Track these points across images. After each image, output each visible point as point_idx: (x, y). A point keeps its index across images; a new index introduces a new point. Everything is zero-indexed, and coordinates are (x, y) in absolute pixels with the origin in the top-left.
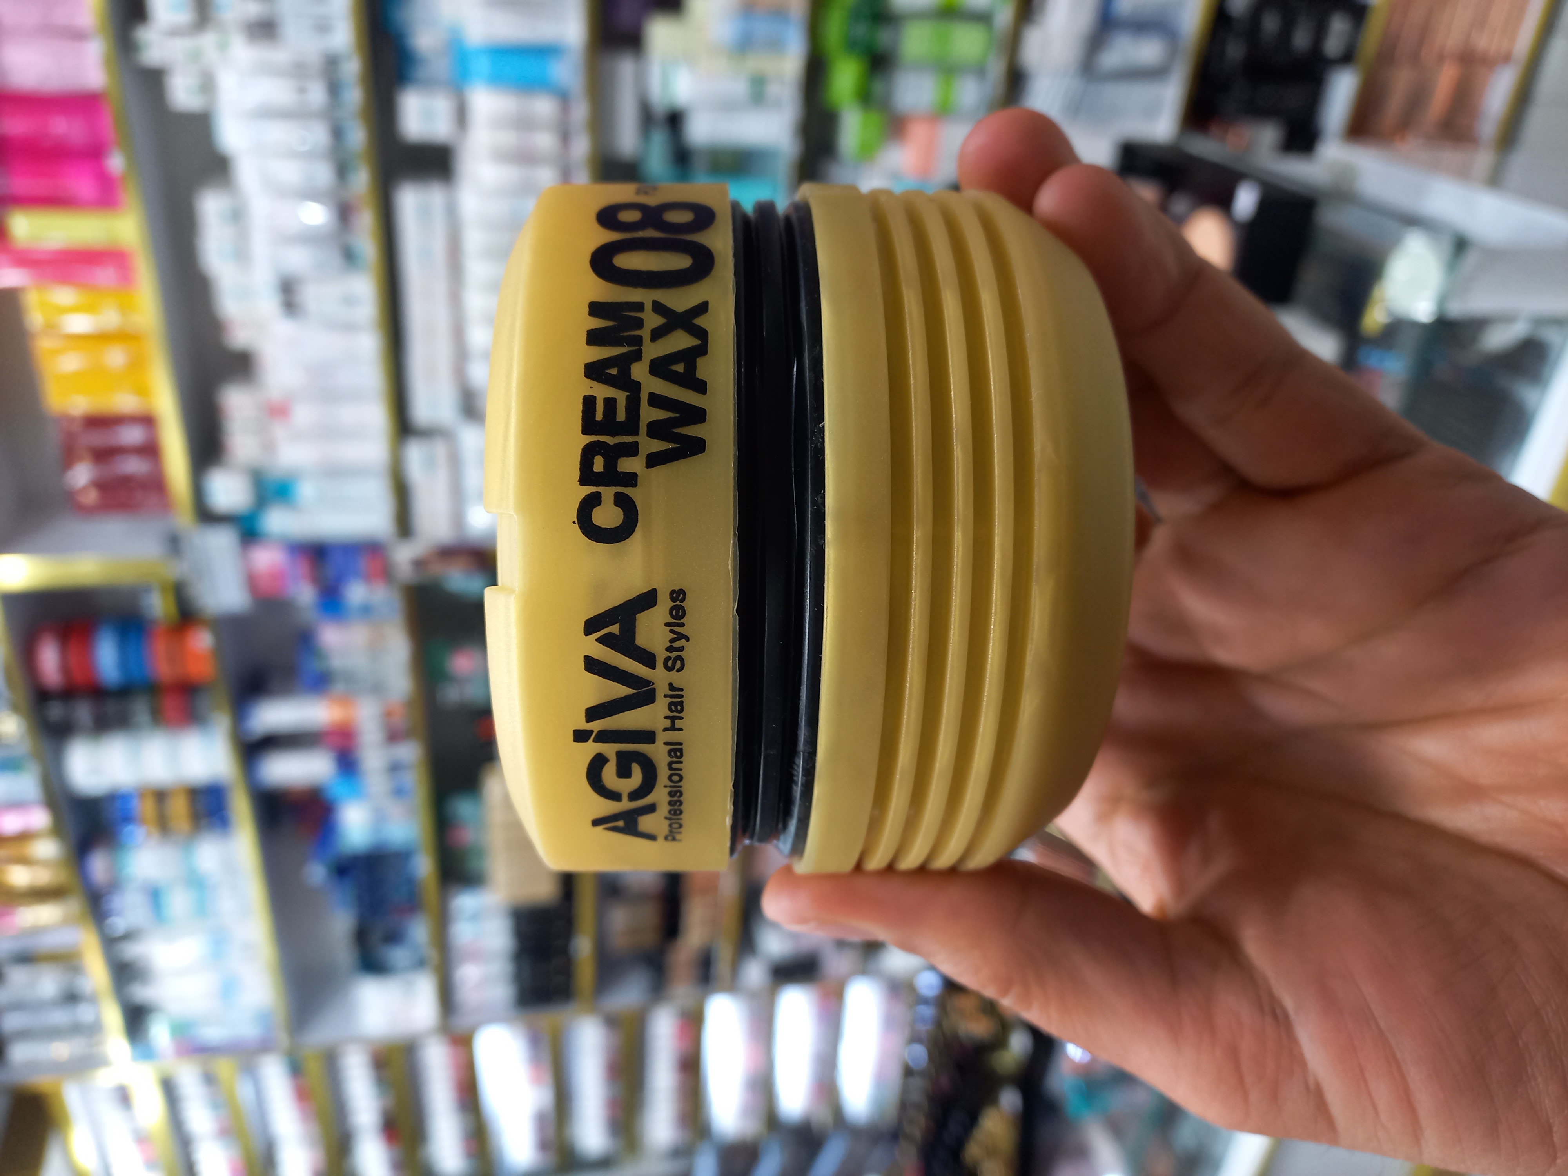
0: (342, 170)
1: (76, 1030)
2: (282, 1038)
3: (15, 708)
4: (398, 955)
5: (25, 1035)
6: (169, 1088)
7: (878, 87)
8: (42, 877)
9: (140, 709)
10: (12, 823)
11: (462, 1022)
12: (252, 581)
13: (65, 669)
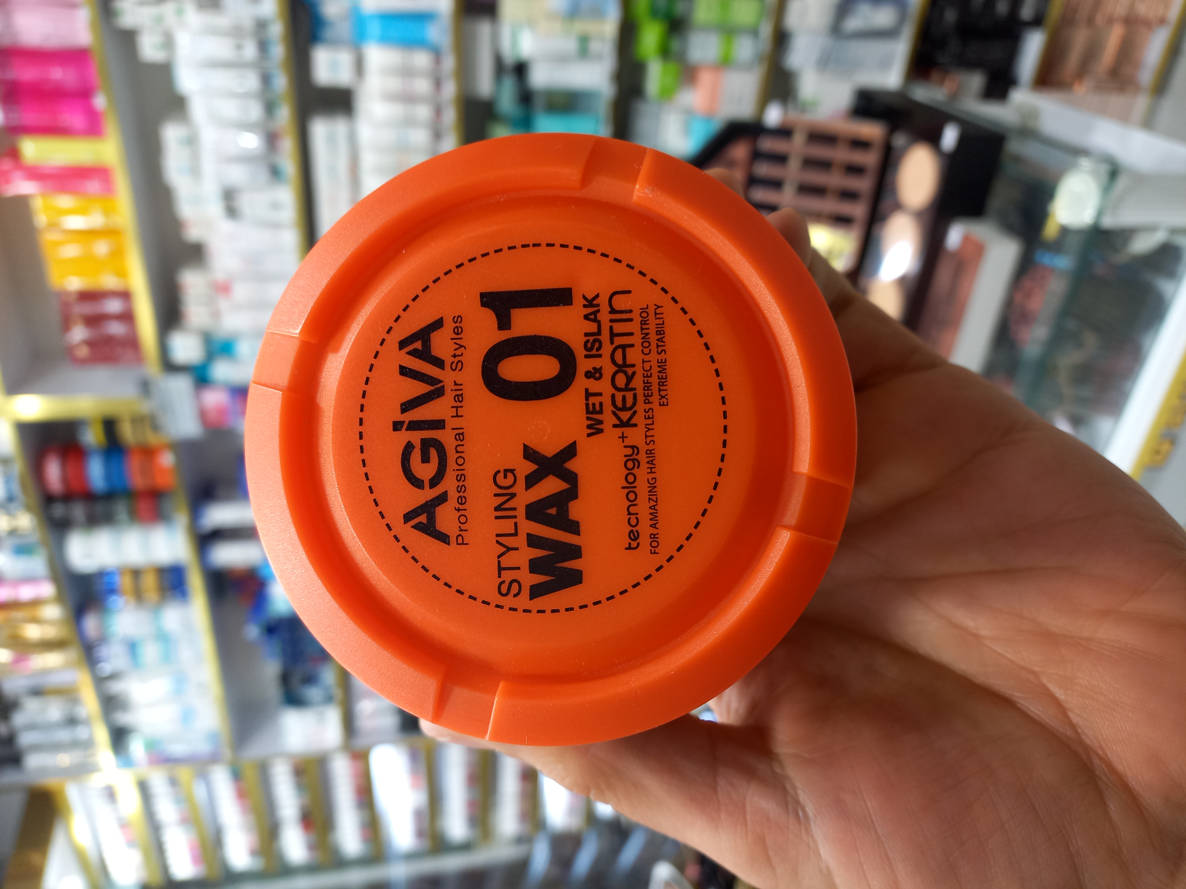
0: (270, 108)
1: (75, 745)
2: (226, 753)
3: (28, 508)
4: (313, 693)
5: (38, 748)
6: (144, 788)
7: (675, 45)
8: (50, 632)
9: (121, 509)
10: (26, 593)
11: (360, 742)
12: (203, 415)
13: (65, 479)
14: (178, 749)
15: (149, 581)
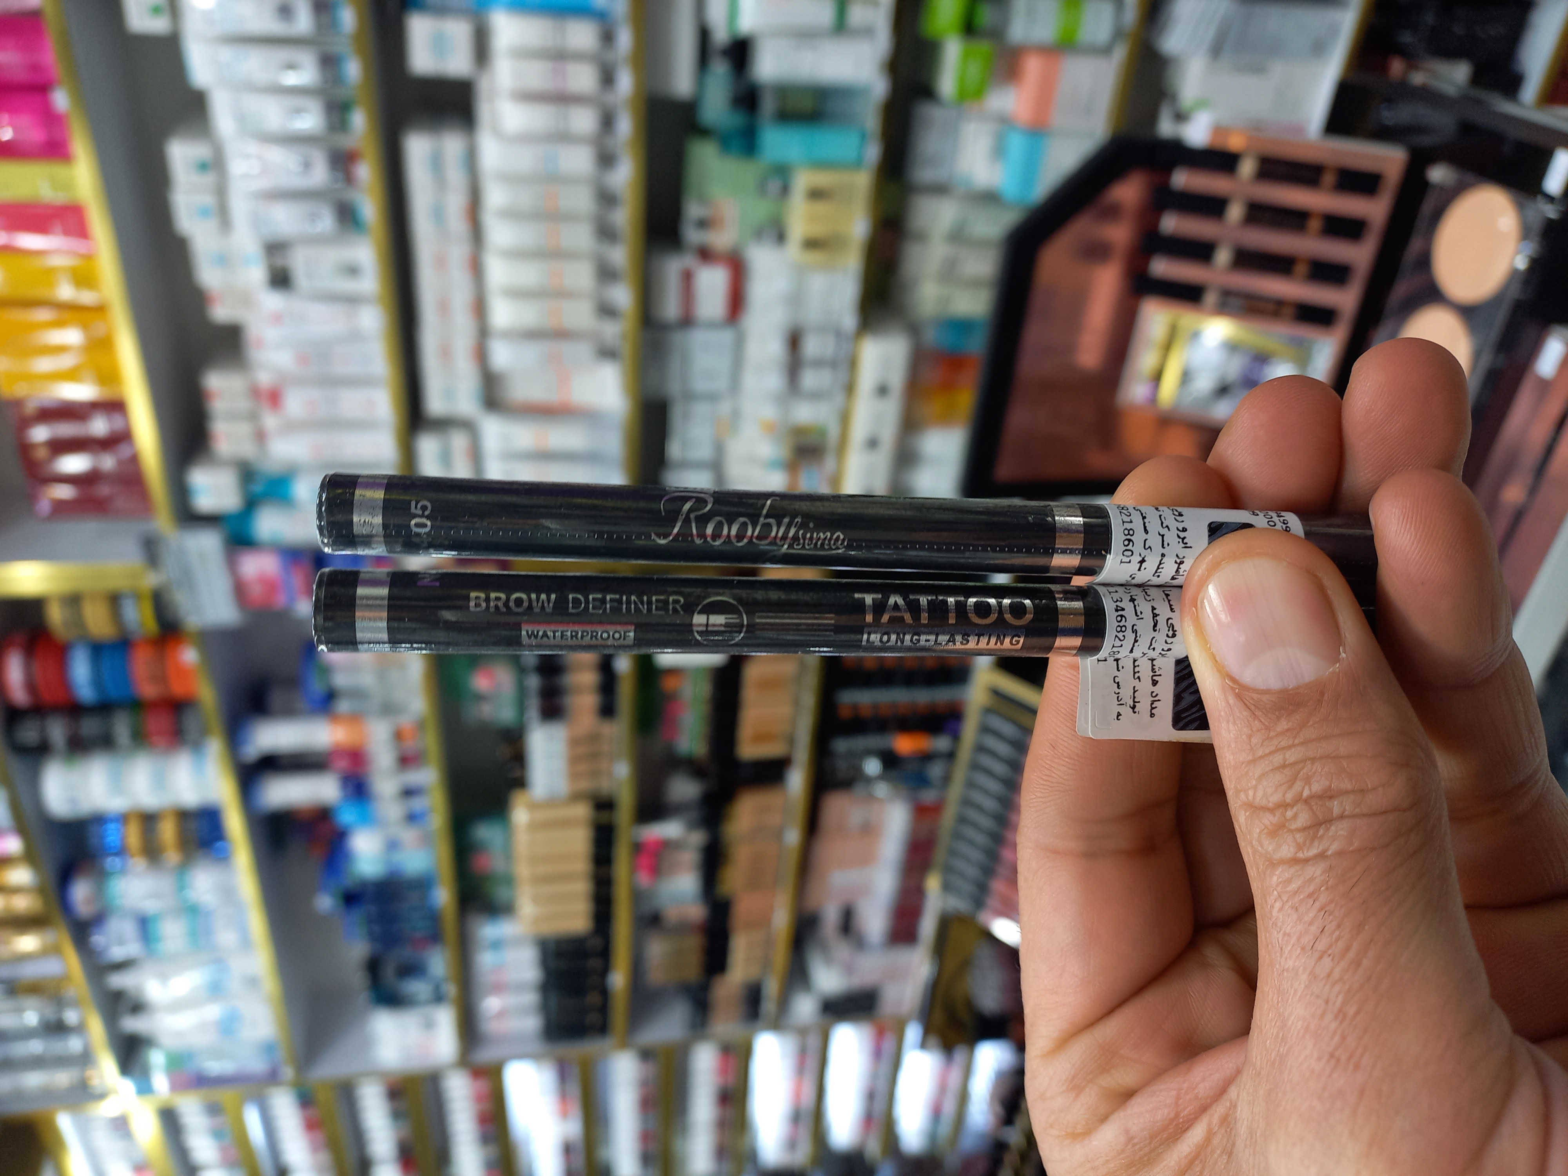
0: (337, 113)
2: (288, 1072)
4: (416, 988)
7: (986, 14)
9: (122, 727)
11: (485, 1055)
12: (240, 590)
13: (31, 686)
14: (215, 1067)
15: (168, 831)
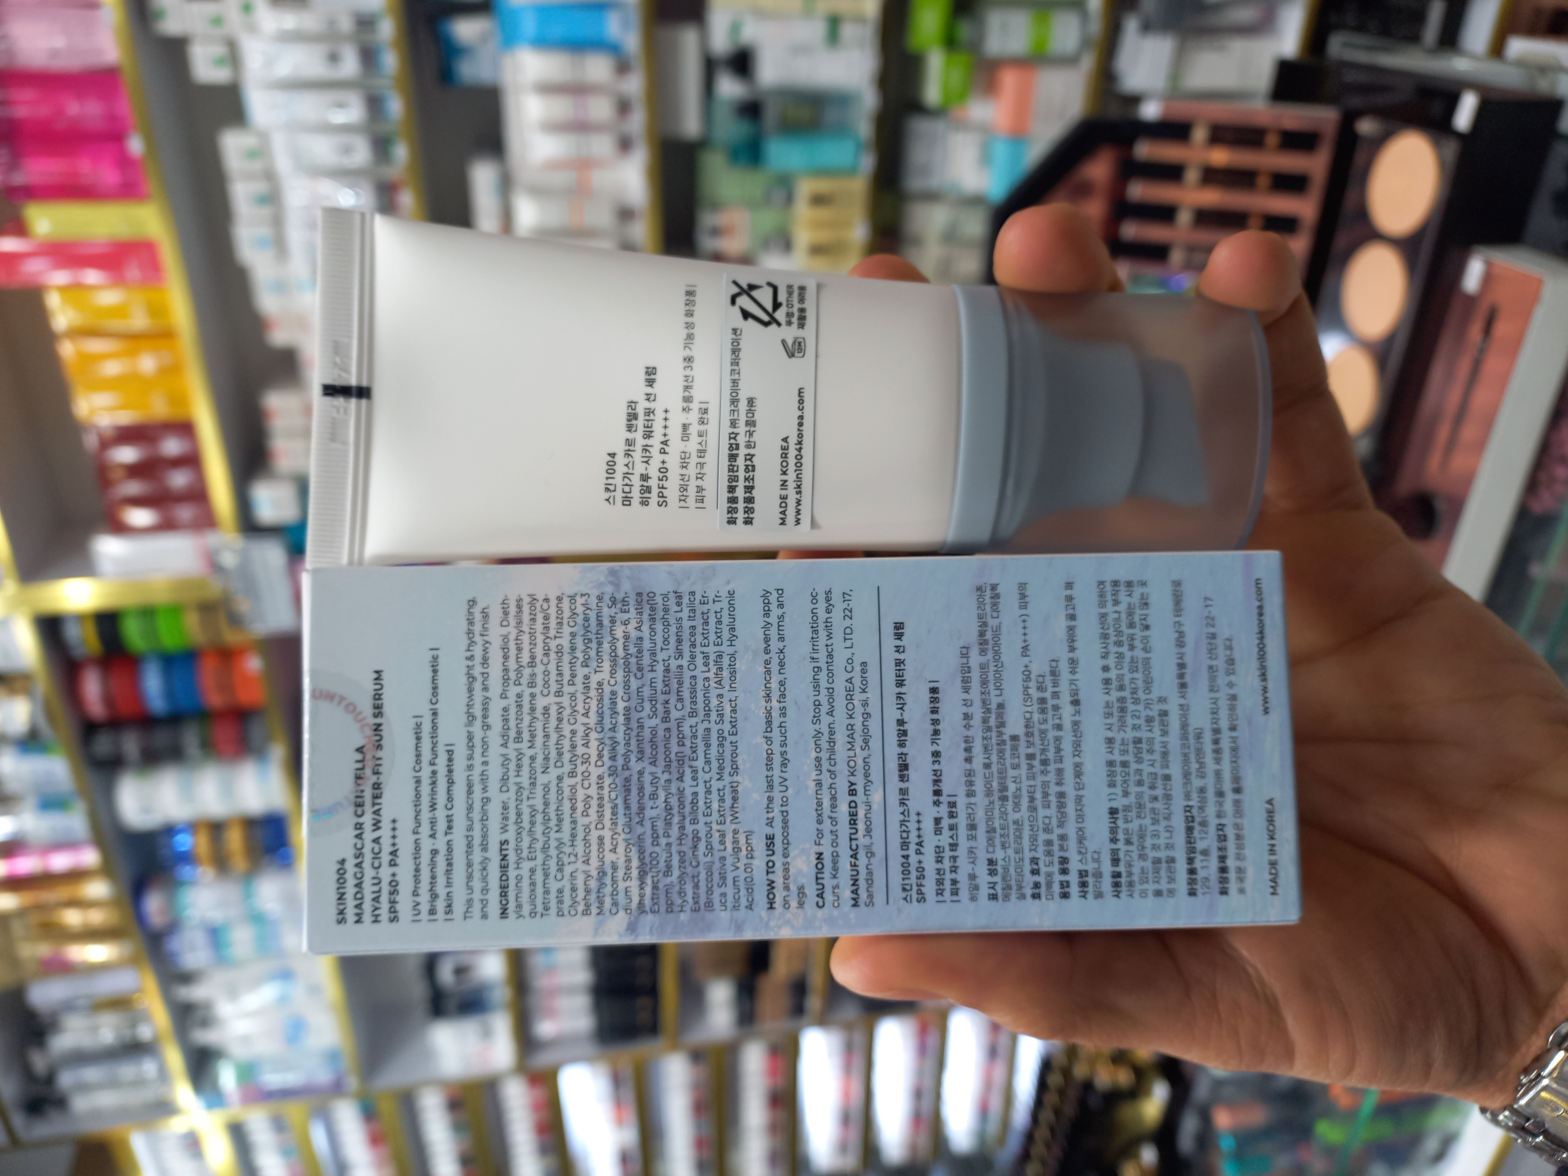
0: (381, 147)
2: (353, 1082)
6: (239, 1135)
7: (964, 30)
8: (97, 917)
9: (190, 738)
10: (60, 862)
11: (541, 1061)
13: (108, 699)
14: (280, 1079)
15: (235, 839)
